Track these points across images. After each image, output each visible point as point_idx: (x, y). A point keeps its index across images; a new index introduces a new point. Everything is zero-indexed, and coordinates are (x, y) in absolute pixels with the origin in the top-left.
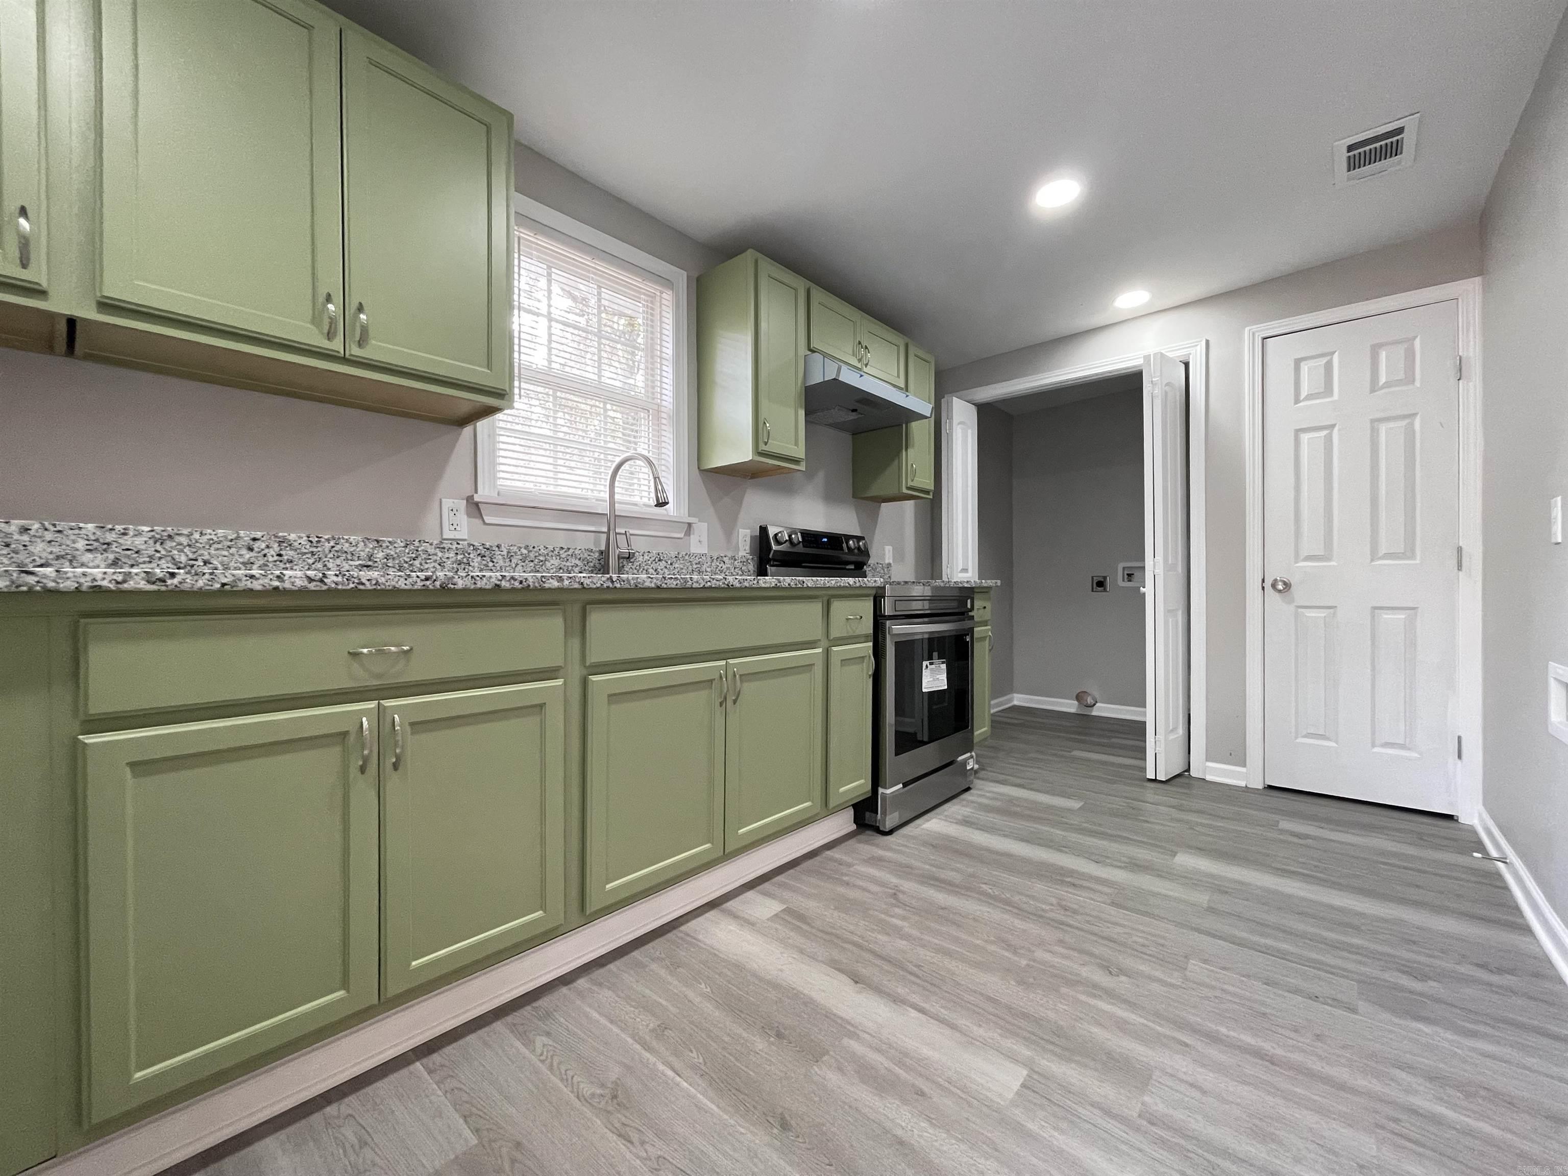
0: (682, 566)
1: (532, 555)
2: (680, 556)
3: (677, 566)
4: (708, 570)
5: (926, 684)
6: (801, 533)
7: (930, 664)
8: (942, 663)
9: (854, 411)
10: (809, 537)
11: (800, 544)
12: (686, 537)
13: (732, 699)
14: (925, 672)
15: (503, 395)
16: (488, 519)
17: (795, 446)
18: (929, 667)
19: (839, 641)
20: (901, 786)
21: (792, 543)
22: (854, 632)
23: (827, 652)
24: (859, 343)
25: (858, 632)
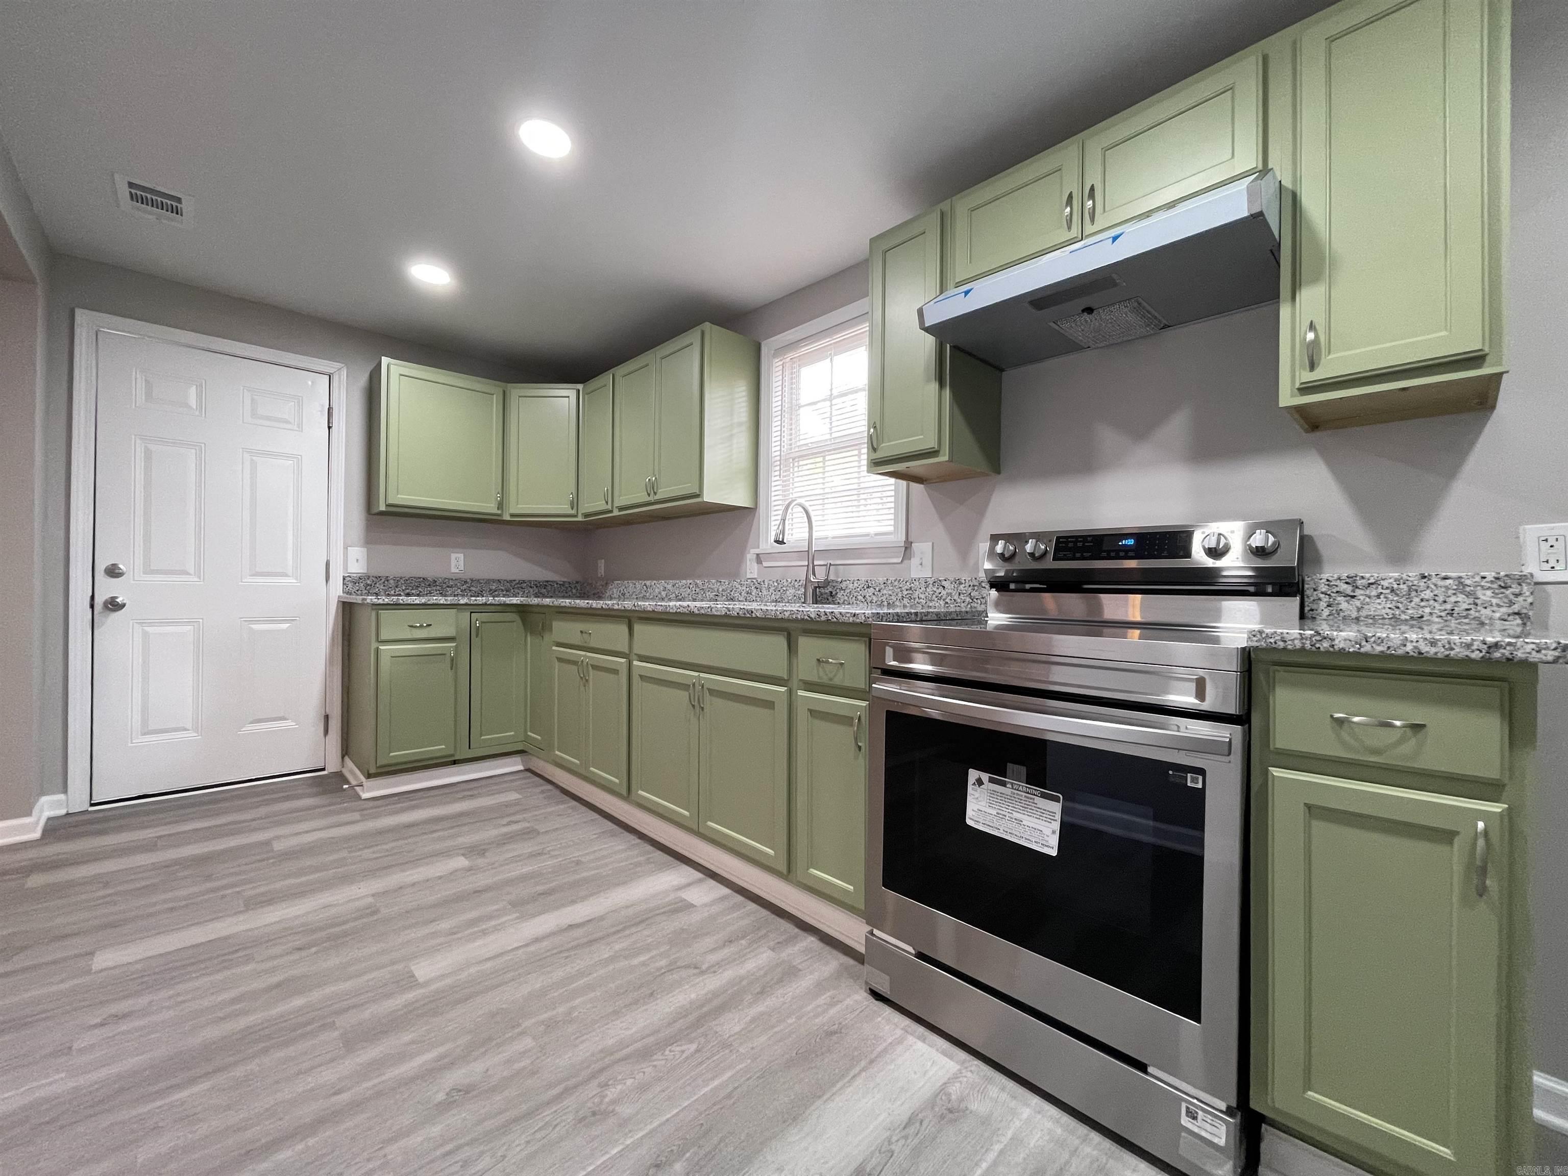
0: (890, 593)
1: (780, 586)
2: (890, 582)
3: (885, 592)
4: (922, 596)
5: (974, 813)
6: (1058, 538)
7: (991, 780)
8: (1044, 796)
9: (1089, 310)
10: (1080, 541)
11: (1048, 555)
12: (905, 562)
13: (700, 706)
14: (973, 789)
15: (698, 496)
16: (765, 564)
17: (921, 435)
18: (987, 785)
19: (810, 686)
20: (910, 949)
21: (1032, 555)
22: (831, 679)
23: (790, 692)
24: (1070, 196)
25: (837, 681)
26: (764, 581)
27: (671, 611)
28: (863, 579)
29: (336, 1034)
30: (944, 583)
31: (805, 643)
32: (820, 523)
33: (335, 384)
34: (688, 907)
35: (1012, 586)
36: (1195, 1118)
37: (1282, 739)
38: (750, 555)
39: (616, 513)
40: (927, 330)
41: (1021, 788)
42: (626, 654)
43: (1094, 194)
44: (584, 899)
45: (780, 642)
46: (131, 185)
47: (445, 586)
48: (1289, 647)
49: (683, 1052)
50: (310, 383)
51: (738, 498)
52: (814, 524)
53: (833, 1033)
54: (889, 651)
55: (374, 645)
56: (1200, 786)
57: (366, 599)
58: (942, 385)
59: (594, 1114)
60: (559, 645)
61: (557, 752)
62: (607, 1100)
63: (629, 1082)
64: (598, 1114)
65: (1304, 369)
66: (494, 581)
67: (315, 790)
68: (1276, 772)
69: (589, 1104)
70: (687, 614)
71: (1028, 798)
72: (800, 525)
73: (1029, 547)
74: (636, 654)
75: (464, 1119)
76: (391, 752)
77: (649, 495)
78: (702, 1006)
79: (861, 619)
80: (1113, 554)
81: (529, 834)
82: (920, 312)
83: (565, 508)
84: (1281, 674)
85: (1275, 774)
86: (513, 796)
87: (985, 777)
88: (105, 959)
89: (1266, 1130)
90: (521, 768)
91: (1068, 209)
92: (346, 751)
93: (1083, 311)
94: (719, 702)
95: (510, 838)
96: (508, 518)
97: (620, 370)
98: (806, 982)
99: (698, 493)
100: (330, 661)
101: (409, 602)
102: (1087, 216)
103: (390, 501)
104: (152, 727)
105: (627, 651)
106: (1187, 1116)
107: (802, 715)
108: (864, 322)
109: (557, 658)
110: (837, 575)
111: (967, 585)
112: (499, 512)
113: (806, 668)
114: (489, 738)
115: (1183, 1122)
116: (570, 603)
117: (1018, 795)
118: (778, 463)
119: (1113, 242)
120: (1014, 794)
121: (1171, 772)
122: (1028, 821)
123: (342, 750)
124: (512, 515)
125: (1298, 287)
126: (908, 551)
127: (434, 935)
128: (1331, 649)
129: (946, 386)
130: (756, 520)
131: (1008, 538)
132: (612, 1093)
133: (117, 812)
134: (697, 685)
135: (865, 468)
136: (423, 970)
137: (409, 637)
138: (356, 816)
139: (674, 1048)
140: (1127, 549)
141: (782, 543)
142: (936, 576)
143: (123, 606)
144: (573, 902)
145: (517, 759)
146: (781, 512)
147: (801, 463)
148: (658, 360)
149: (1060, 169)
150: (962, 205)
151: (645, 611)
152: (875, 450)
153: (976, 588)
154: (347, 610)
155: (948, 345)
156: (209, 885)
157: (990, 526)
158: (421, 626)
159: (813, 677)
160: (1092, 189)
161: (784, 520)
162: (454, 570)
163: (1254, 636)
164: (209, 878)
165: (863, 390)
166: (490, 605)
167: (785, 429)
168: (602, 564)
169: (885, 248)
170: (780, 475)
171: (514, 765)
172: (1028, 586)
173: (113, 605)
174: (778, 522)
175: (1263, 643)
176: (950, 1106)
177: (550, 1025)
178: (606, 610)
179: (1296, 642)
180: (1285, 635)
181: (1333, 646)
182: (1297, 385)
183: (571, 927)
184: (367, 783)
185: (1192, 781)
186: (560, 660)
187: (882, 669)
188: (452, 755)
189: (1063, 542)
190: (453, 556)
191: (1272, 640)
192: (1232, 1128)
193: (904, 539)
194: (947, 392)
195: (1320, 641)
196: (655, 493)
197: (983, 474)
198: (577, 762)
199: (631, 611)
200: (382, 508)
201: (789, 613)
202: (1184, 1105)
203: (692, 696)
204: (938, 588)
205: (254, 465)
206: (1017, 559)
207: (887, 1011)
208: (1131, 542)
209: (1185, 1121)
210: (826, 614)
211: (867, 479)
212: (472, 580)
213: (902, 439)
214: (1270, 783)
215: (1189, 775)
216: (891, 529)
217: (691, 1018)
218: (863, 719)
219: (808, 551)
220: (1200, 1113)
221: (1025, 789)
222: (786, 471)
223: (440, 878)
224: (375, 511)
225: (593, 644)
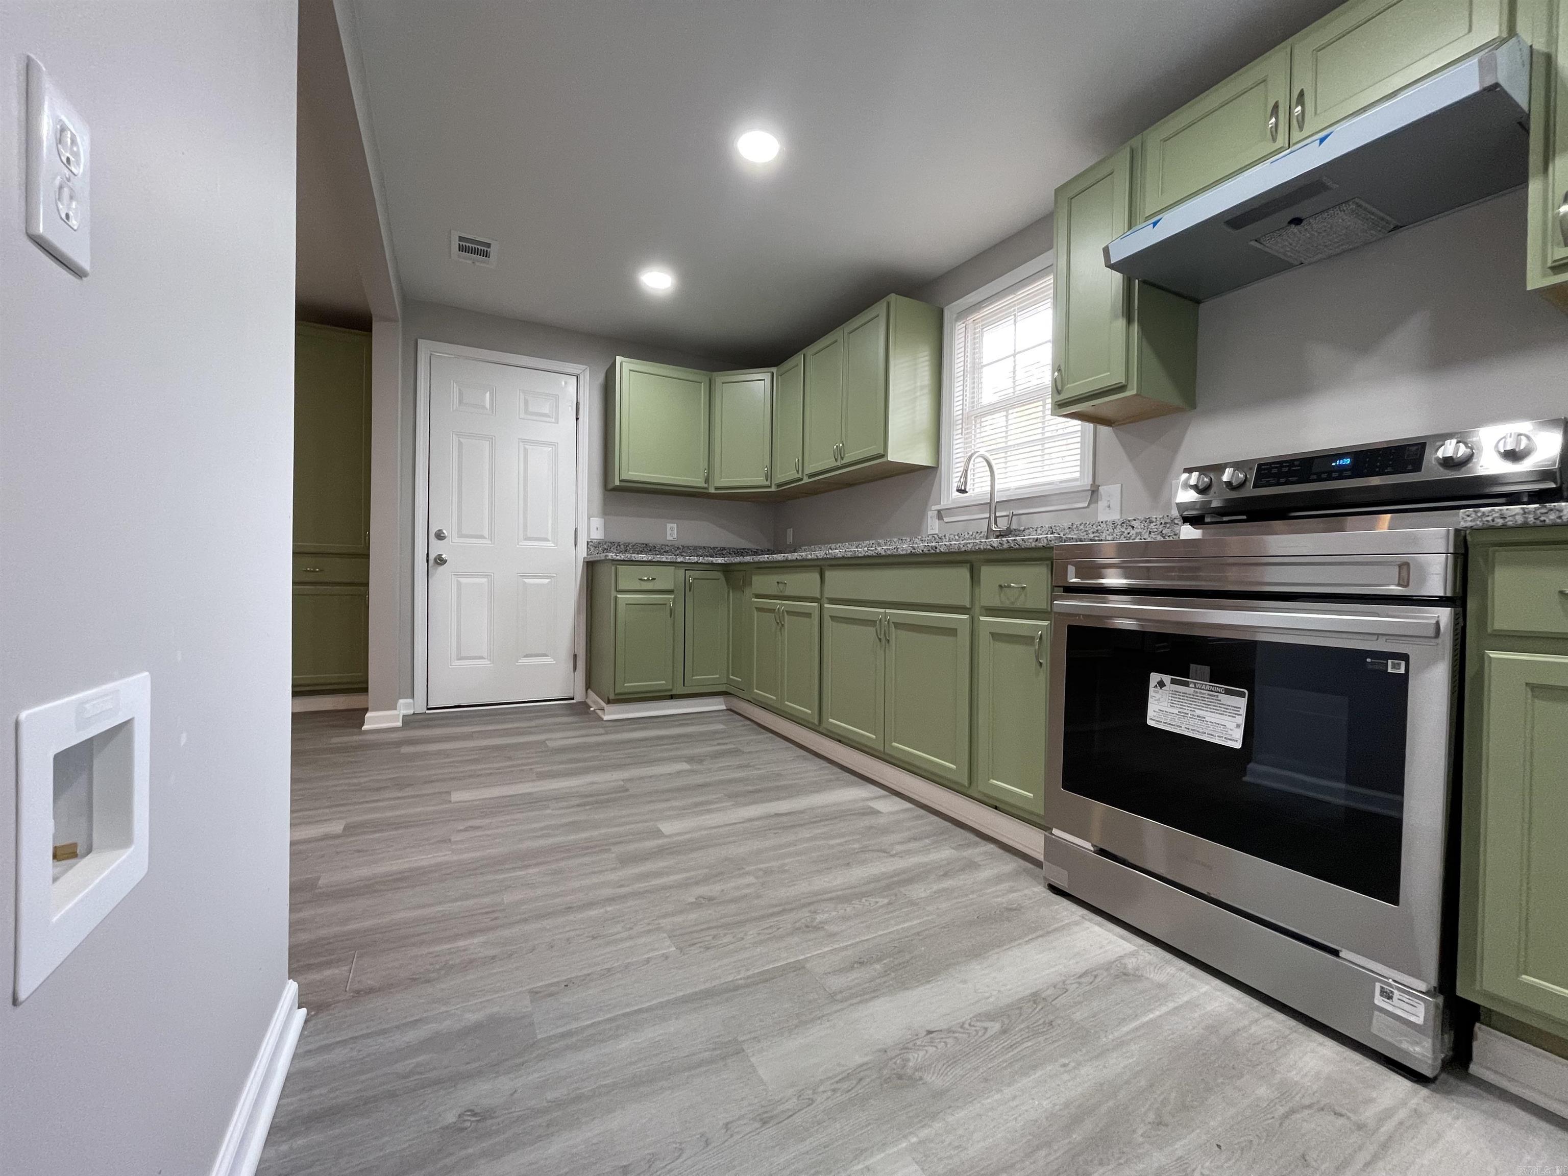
2: (1075, 526)
5: (1155, 714)
6: (1260, 466)
7: (1173, 682)
8: (1228, 692)
9: (1297, 221)
10: (1286, 466)
11: (1248, 483)
12: (1092, 506)
13: (886, 638)
14: (1154, 691)
15: (882, 456)
16: (946, 520)
17: (1108, 372)
18: (1169, 686)
19: (992, 611)
20: (1088, 845)
21: (1229, 484)
22: (1013, 603)
23: (973, 620)
24: (1276, 107)
25: (1019, 605)
26: (945, 536)
27: (860, 555)
28: (1047, 526)
29: (614, 855)
30: (1133, 523)
31: (987, 573)
32: (1003, 476)
33: (581, 382)
34: (876, 813)
35: (1207, 520)
36: (1390, 997)
37: (1501, 621)
38: (931, 514)
39: (806, 480)
40: (1113, 267)
41: (1204, 687)
42: (817, 599)
43: (1303, 99)
44: (784, 798)
45: (964, 573)
46: (461, 239)
47: (662, 551)
48: (1510, 523)
49: (877, 902)
50: (563, 383)
51: (920, 457)
52: (997, 476)
53: (1012, 911)
54: (1071, 570)
55: (613, 593)
56: (1402, 671)
57: (607, 556)
58: (1129, 321)
59: (807, 927)
60: (758, 596)
61: (755, 691)
62: (817, 921)
63: (834, 913)
64: (812, 927)
65: (1558, 244)
66: (700, 548)
67: (569, 712)
68: (1493, 654)
69: (803, 921)
70: (875, 556)
71: (1211, 695)
72: (982, 474)
73: (1225, 478)
74: (827, 598)
75: (710, 914)
76: (625, 682)
77: (836, 460)
78: (892, 877)
79: (1043, 543)
80: (1324, 476)
81: (736, 752)
82: (1106, 251)
83: (760, 480)
84: (1502, 554)
85: (1491, 655)
86: (721, 727)
87: (1167, 679)
88: (456, 796)
89: (1479, 1028)
90: (724, 708)
91: (1273, 120)
92: (589, 685)
93: (1291, 222)
94: (903, 634)
95: (722, 754)
96: (713, 491)
97: (810, 350)
98: (985, 874)
99: (882, 453)
100: (578, 612)
101: (639, 559)
102: (1294, 123)
103: (623, 477)
104: (463, 654)
105: (818, 596)
106: (1381, 995)
107: (984, 638)
108: (1047, 275)
109: (756, 608)
110: (1019, 524)
111: (1158, 523)
112: (706, 486)
113: (988, 595)
114: (701, 678)
115: (1376, 1002)
116: (768, 558)
117: (1201, 693)
118: (960, 421)
119: (1320, 144)
120: (1197, 692)
121: (1369, 660)
122: (1210, 717)
123: (586, 685)
124: (716, 488)
125: (1551, 156)
126: (1095, 495)
127: (670, 808)
128: (1559, 521)
129: (1134, 319)
130: (937, 479)
131: (1203, 470)
132: (820, 917)
133: (444, 715)
134: (883, 620)
135: (1049, 412)
136: (667, 828)
137: (638, 588)
138: (601, 731)
139: (870, 899)
140: (1342, 469)
141: (964, 491)
142: (1124, 517)
143: (446, 561)
144: (778, 799)
145: (721, 699)
146: (962, 464)
147: (983, 420)
148: (846, 334)
149: (1265, 81)
150: (1154, 137)
151: (835, 558)
152: (1059, 392)
153: (1168, 525)
154: (591, 566)
155: (1137, 281)
156: (508, 763)
157: (1184, 459)
158: (648, 579)
159: (996, 602)
160: (1302, 94)
161: (966, 471)
162: (669, 538)
163: (1468, 516)
164: (510, 758)
165: (1049, 341)
166: (701, 563)
167: (968, 388)
168: (790, 532)
169: (1071, 194)
170: (962, 434)
171: (717, 705)
172: (1225, 519)
173: (440, 561)
174: (960, 474)
175: (1478, 522)
176: (1124, 971)
177: (768, 872)
178: (800, 560)
179: (1517, 517)
180: (1505, 512)
181: (1560, 517)
182: (1549, 264)
183: (777, 815)
184: (608, 708)
185: (1393, 667)
186: (759, 609)
187: (1064, 587)
188: (671, 690)
189: (1264, 469)
190: (669, 526)
191: (1490, 518)
192: (1432, 1009)
193: (1091, 482)
194: (1135, 327)
195: (1546, 513)
196: (842, 458)
197: (1178, 410)
198: (774, 698)
199: (823, 559)
200: (617, 483)
201: (972, 545)
202: (1378, 986)
203: (879, 632)
204: (1126, 529)
205: (526, 450)
206: (1213, 489)
207: (1066, 903)
208: (1348, 461)
209: (1379, 1001)
210: (1008, 542)
211: (1051, 422)
212: (683, 546)
213: (1088, 378)
214: (1486, 664)
215: (1390, 661)
216: (1077, 475)
217: (883, 883)
218: (1044, 638)
219: (990, 503)
220: (1396, 992)
221: (1208, 687)
222: (967, 429)
223: (670, 774)
224: (610, 486)
225: (787, 593)
